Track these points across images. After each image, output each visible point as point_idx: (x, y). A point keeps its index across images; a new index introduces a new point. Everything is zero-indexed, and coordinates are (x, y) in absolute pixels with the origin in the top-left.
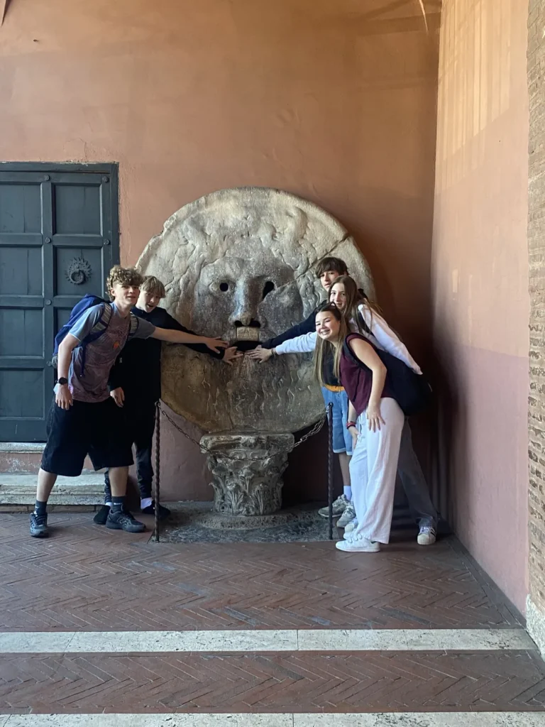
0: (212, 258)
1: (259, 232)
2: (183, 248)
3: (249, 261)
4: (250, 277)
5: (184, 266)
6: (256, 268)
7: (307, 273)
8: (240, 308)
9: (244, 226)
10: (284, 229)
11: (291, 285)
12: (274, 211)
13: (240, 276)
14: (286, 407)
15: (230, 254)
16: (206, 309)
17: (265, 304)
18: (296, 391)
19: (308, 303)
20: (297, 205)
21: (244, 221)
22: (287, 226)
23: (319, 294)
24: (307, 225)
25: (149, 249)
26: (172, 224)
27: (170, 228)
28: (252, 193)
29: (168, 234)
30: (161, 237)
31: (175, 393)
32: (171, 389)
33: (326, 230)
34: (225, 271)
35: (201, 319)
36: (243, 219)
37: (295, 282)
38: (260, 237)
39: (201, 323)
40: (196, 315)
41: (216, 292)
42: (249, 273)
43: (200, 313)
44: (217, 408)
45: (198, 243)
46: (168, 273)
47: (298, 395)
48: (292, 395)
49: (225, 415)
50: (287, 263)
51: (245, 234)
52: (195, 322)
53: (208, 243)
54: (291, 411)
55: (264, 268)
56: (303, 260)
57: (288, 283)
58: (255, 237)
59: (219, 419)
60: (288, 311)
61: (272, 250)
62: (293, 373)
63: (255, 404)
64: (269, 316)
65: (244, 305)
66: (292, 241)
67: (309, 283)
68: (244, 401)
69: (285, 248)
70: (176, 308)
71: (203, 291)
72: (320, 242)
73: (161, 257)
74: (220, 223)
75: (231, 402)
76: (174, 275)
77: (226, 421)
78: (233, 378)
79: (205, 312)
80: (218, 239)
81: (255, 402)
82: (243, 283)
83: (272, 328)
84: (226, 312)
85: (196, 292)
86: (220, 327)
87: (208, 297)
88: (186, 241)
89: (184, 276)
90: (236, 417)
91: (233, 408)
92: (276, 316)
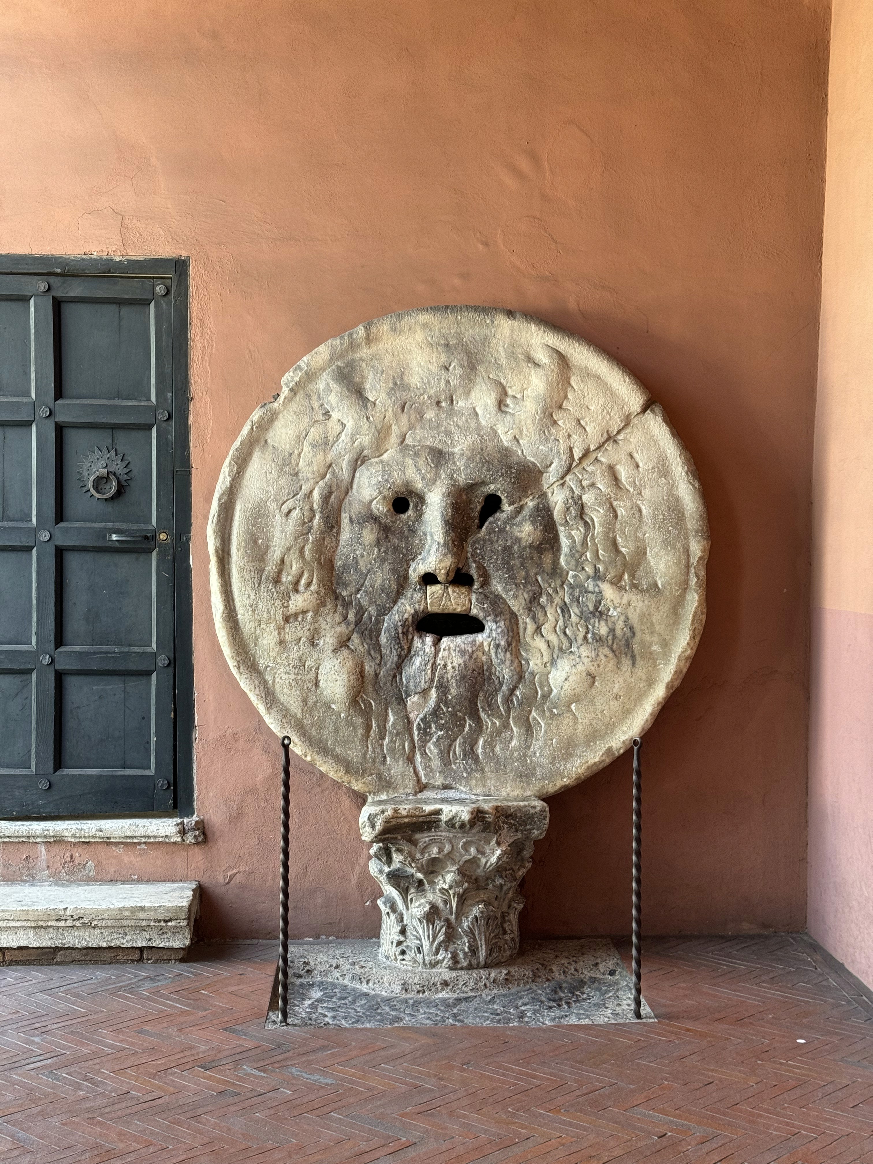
0: (378, 448)
1: (473, 394)
2: (320, 428)
3: (452, 454)
4: (454, 486)
5: (322, 464)
6: (467, 467)
7: (568, 478)
8: (435, 547)
9: (443, 384)
10: (523, 390)
11: (536, 502)
12: (503, 354)
13: (434, 483)
14: (528, 747)
15: (414, 439)
16: (364, 550)
17: (485, 541)
18: (547, 714)
19: (570, 537)
20: (550, 343)
21: (444, 373)
22: (529, 383)
23: (592, 520)
24: (569, 384)
25: (252, 429)
26: (300, 380)
27: (295, 388)
28: (459, 317)
29: (290, 399)
30: (276, 405)
31: (302, 719)
32: (296, 711)
33: (608, 392)
34: (405, 474)
35: (356, 570)
36: (441, 370)
37: (544, 495)
38: (474, 405)
39: (354, 577)
40: (345, 560)
41: (386, 515)
42: (452, 478)
43: (354, 558)
44: (387, 750)
45: (350, 417)
46: (289, 478)
47: (551, 724)
48: (540, 723)
49: (403, 764)
50: (528, 458)
51: (445, 400)
52: (343, 574)
53: (371, 418)
54: (538, 755)
55: (483, 466)
56: (561, 451)
57: (531, 498)
58: (464, 405)
59: (392, 771)
60: (530, 553)
61: (499, 432)
62: (540, 678)
63: (464, 742)
64: (492, 563)
65: (442, 541)
66: (539, 413)
67: (573, 498)
68: (443, 735)
69: (524, 428)
70: (306, 548)
71: (360, 513)
72: (595, 416)
73: (276, 445)
74: (394, 378)
75: (416, 738)
76: (303, 482)
77: (405, 775)
78: (419, 689)
79: (363, 556)
80: (390, 410)
81: (464, 738)
82: (441, 497)
83: (498, 587)
84: (405, 555)
85: (345, 516)
86: (394, 586)
87: (368, 526)
88: (326, 413)
89: (322, 483)
90: (427, 767)
91: (421, 750)
92: (507, 563)
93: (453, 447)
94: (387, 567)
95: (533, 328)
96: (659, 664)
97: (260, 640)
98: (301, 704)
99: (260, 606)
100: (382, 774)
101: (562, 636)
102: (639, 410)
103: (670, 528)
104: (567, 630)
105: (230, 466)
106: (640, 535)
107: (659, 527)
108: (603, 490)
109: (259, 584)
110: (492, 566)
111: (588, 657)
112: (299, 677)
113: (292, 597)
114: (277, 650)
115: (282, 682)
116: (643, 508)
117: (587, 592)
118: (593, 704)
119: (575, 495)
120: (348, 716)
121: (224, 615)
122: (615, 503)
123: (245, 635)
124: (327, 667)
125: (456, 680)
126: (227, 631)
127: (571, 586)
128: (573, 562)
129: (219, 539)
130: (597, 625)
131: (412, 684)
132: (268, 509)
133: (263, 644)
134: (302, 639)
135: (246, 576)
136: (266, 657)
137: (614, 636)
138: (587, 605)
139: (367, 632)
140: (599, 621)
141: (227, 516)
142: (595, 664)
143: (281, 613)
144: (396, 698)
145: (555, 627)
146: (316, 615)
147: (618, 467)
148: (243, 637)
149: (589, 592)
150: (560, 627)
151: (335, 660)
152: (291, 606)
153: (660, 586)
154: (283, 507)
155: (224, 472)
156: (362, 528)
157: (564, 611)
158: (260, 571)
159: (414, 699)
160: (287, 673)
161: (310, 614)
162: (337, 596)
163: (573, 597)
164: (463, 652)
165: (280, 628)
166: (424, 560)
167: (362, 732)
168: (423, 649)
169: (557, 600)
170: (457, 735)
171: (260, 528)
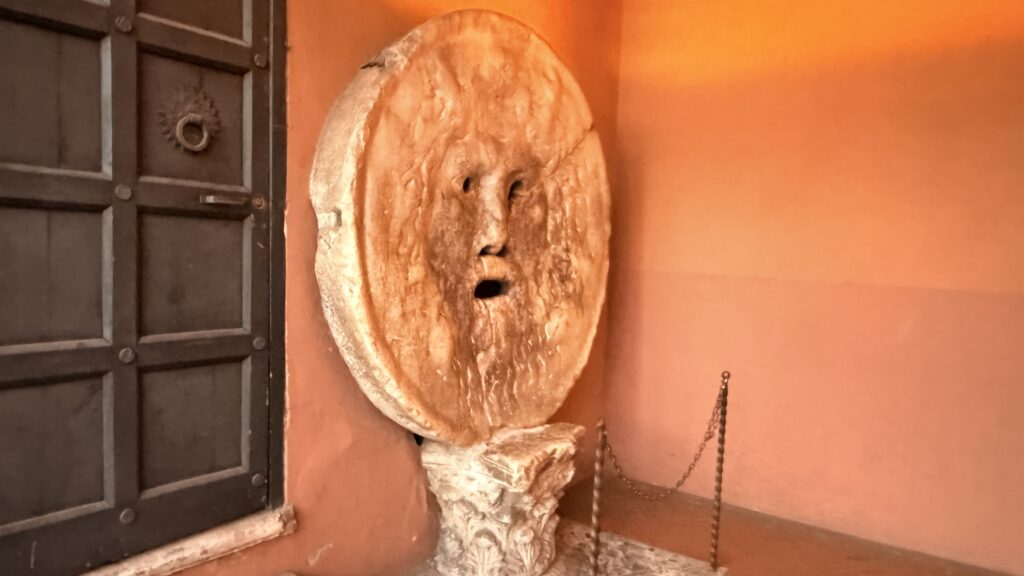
0: (463, 130)
1: (516, 95)
2: (429, 103)
3: (504, 144)
5: (428, 139)
8: (495, 223)
9: (501, 81)
10: (542, 98)
11: (540, 190)
12: (531, 66)
13: (496, 168)
14: (538, 383)
15: (483, 126)
16: (449, 224)
18: (546, 356)
19: (554, 219)
20: (554, 64)
21: (502, 72)
22: (544, 94)
23: (565, 208)
24: (562, 100)
25: (381, 93)
26: (416, 52)
27: (412, 59)
28: (511, 27)
29: (407, 68)
30: (397, 73)
31: (420, 387)
32: (415, 380)
34: (480, 156)
35: (442, 243)
36: (501, 69)
37: (542, 185)
38: (516, 105)
39: (441, 249)
40: (435, 233)
41: (461, 193)
42: (506, 165)
43: (442, 231)
44: (470, 404)
45: (450, 97)
46: (408, 150)
47: (549, 363)
48: (542, 364)
49: (480, 414)
50: (538, 154)
52: (434, 246)
54: (543, 388)
55: (521, 157)
56: (556, 152)
57: (536, 186)
58: (510, 103)
59: (476, 422)
60: (537, 230)
61: (527, 130)
62: (540, 328)
63: (508, 387)
64: (518, 238)
65: (500, 219)
67: (558, 189)
68: (498, 383)
69: (541, 130)
70: (417, 220)
71: (447, 189)
72: (572, 128)
73: (398, 114)
75: (484, 389)
76: (416, 154)
77: (483, 423)
78: (485, 346)
79: (448, 230)
80: (473, 97)
81: (508, 383)
82: (497, 180)
83: (518, 257)
84: (473, 228)
85: (438, 192)
86: (465, 256)
87: (454, 202)
88: (433, 89)
89: (429, 157)
90: (492, 413)
91: (487, 399)
92: (525, 237)
94: (462, 240)
95: (548, 51)
97: (387, 314)
98: (419, 373)
99: (389, 279)
100: (470, 426)
101: (551, 295)
102: (590, 128)
103: (598, 215)
104: (552, 290)
105: (364, 129)
106: (585, 219)
107: (594, 214)
108: (572, 185)
109: (388, 256)
110: (518, 240)
111: (566, 310)
112: (417, 347)
113: (410, 270)
114: (400, 322)
115: (405, 354)
116: (587, 199)
117: (562, 261)
118: (567, 345)
119: (559, 187)
120: (449, 379)
122: (576, 195)
124: (435, 335)
125: (504, 336)
127: (553, 257)
128: (556, 239)
130: (568, 285)
131: (479, 344)
132: (392, 179)
133: (389, 318)
134: (417, 310)
136: (392, 330)
137: (575, 293)
138: (562, 271)
139: (451, 300)
140: (569, 283)
141: (362, 183)
142: (569, 315)
143: (403, 285)
144: (471, 357)
145: (546, 288)
146: (423, 286)
147: (578, 168)
149: (564, 261)
150: (549, 288)
151: (440, 328)
152: (410, 277)
153: (593, 256)
154: (402, 177)
155: (358, 136)
156: (450, 204)
157: (551, 276)
158: (387, 242)
159: (480, 356)
160: (409, 345)
161: (419, 286)
162: (432, 268)
163: (555, 265)
164: (502, 312)
165: (403, 301)
166: (485, 233)
167: (456, 391)
168: (481, 312)
169: (547, 268)
170: (504, 382)
171: (388, 198)
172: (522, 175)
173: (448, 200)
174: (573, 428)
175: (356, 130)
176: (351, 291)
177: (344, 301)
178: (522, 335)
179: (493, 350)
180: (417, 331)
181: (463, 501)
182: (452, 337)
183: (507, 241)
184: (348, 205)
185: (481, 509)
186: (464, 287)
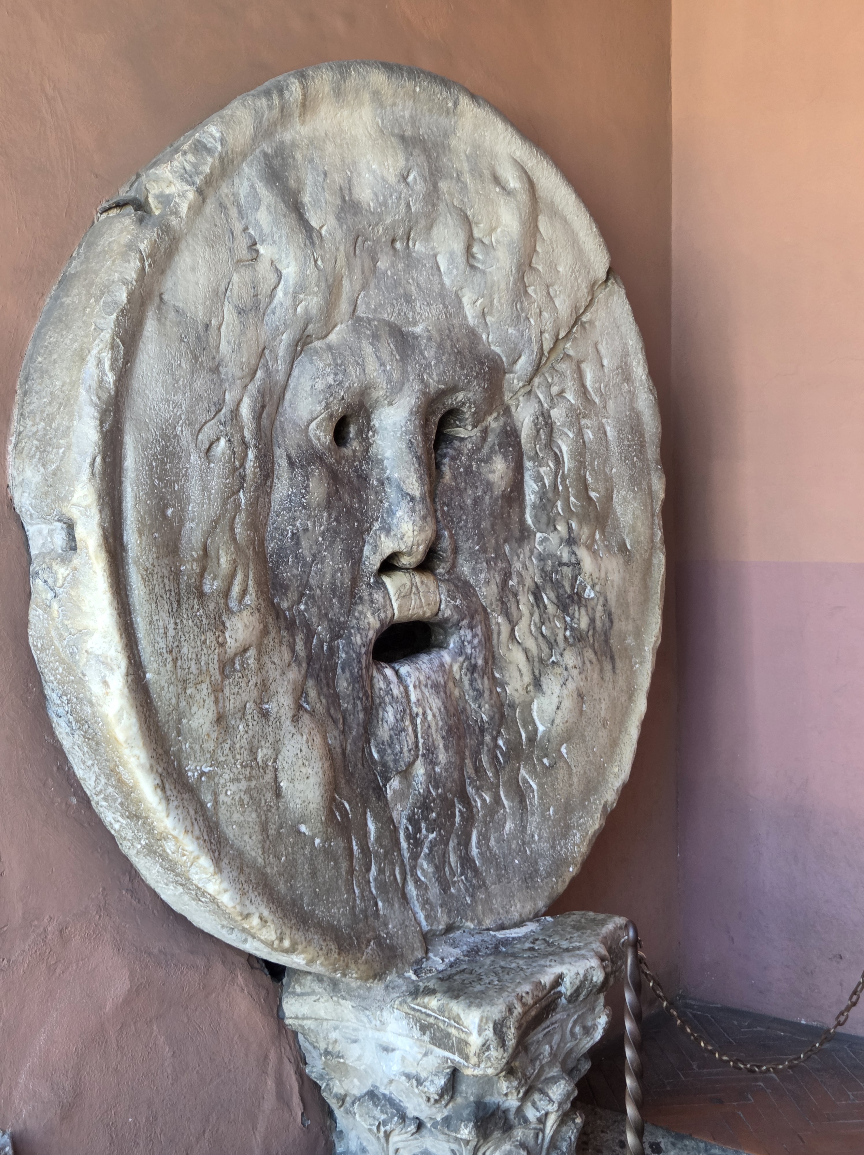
1: (435, 231)
2: (247, 274)
3: (415, 337)
4: (424, 394)
6: (439, 361)
7: (537, 380)
10: (493, 230)
11: (502, 420)
13: (401, 390)
14: (524, 827)
15: (368, 304)
16: (309, 517)
18: (538, 768)
19: (539, 478)
23: (561, 451)
25: (143, 268)
26: (211, 172)
27: (204, 187)
28: (418, 89)
29: (196, 209)
30: (174, 221)
31: (265, 867)
32: (253, 854)
33: (575, 245)
34: (364, 370)
35: (296, 558)
36: (399, 181)
37: (507, 411)
38: (437, 250)
39: (295, 572)
40: (280, 540)
41: (330, 450)
42: (422, 380)
43: (293, 534)
44: (377, 888)
45: (292, 255)
46: (208, 377)
47: (546, 783)
48: (531, 786)
49: (400, 908)
50: (492, 347)
51: (402, 238)
52: (278, 568)
53: (319, 262)
54: (536, 837)
55: (456, 359)
56: (533, 338)
57: (495, 415)
58: (423, 250)
59: (390, 926)
60: (502, 507)
61: (465, 300)
62: (522, 712)
63: (459, 844)
64: (461, 528)
65: (417, 494)
66: (514, 272)
67: (543, 414)
68: (435, 839)
69: (496, 296)
70: (237, 520)
71: (299, 446)
72: (564, 283)
73: (181, 305)
74: (341, 189)
75: (406, 855)
76: (227, 385)
77: (406, 926)
78: (402, 763)
79: (307, 530)
80: (342, 249)
81: (458, 836)
82: (406, 414)
83: (465, 569)
84: (361, 522)
85: (279, 453)
86: (347, 582)
87: (316, 471)
88: (253, 246)
89: (253, 388)
90: (426, 902)
91: (414, 875)
92: (478, 526)
93: (415, 324)
94: (339, 547)
95: (500, 126)
96: (636, 663)
97: (184, 721)
98: (260, 837)
99: (185, 650)
100: (380, 935)
101: (540, 638)
102: (604, 278)
103: (635, 459)
104: (544, 628)
105: (112, 348)
106: (607, 470)
107: (625, 457)
108: (573, 402)
109: (179, 601)
110: (461, 532)
111: (575, 667)
112: (253, 783)
113: (228, 624)
114: (214, 736)
115: (228, 800)
116: (608, 429)
117: (561, 564)
118: (584, 741)
119: (545, 411)
120: (327, 839)
121: (130, 679)
122: (583, 422)
123: (162, 717)
124: (291, 754)
125: (443, 738)
126: (137, 712)
127: (542, 558)
128: (544, 519)
129: (107, 511)
130: (577, 615)
131: (389, 758)
132: (178, 443)
133: (190, 729)
134: (248, 706)
135: (156, 590)
136: (198, 754)
137: (594, 628)
138: (563, 586)
139: (322, 675)
140: (579, 609)
141: (115, 459)
142: (583, 676)
143: (216, 657)
144: (374, 789)
145: (530, 625)
146: (259, 653)
147: (583, 366)
148: (158, 722)
149: (565, 564)
150: (535, 624)
151: (299, 737)
152: (229, 640)
153: (629, 547)
154: (200, 437)
155: (100, 362)
156: (307, 476)
157: (538, 598)
158: (176, 575)
159: (395, 784)
160: (235, 780)
161: (252, 653)
162: (277, 612)
163: (546, 575)
164: (436, 686)
165: (217, 690)
166: (387, 530)
167: (344, 865)
168: (389, 692)
169: (528, 582)
170: (449, 833)
171: (170, 484)
172: (461, 396)
173: (302, 467)
174: (603, 923)
175: (94, 352)
176: (105, 683)
177: (91, 703)
178: (482, 730)
179: (420, 770)
180: (253, 752)
181: (372, 1095)
182: (329, 754)
183: (438, 537)
184: (88, 507)
185: (412, 1112)
186: (349, 643)
